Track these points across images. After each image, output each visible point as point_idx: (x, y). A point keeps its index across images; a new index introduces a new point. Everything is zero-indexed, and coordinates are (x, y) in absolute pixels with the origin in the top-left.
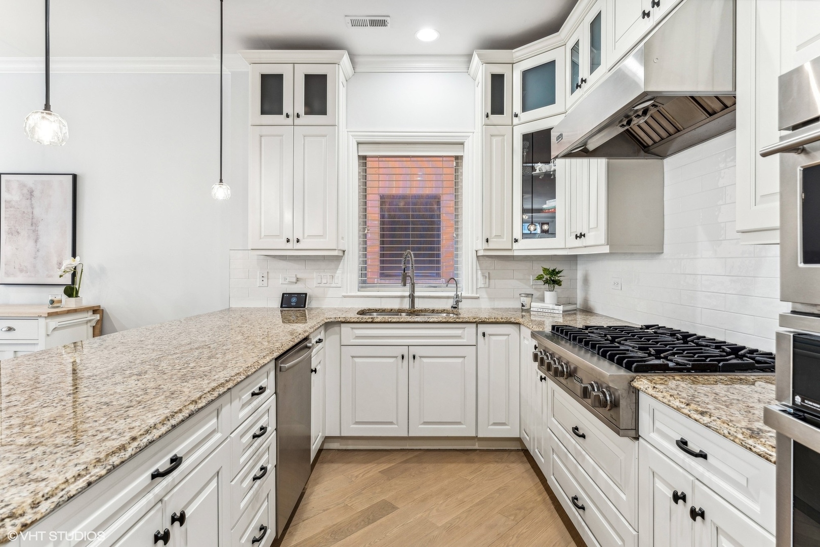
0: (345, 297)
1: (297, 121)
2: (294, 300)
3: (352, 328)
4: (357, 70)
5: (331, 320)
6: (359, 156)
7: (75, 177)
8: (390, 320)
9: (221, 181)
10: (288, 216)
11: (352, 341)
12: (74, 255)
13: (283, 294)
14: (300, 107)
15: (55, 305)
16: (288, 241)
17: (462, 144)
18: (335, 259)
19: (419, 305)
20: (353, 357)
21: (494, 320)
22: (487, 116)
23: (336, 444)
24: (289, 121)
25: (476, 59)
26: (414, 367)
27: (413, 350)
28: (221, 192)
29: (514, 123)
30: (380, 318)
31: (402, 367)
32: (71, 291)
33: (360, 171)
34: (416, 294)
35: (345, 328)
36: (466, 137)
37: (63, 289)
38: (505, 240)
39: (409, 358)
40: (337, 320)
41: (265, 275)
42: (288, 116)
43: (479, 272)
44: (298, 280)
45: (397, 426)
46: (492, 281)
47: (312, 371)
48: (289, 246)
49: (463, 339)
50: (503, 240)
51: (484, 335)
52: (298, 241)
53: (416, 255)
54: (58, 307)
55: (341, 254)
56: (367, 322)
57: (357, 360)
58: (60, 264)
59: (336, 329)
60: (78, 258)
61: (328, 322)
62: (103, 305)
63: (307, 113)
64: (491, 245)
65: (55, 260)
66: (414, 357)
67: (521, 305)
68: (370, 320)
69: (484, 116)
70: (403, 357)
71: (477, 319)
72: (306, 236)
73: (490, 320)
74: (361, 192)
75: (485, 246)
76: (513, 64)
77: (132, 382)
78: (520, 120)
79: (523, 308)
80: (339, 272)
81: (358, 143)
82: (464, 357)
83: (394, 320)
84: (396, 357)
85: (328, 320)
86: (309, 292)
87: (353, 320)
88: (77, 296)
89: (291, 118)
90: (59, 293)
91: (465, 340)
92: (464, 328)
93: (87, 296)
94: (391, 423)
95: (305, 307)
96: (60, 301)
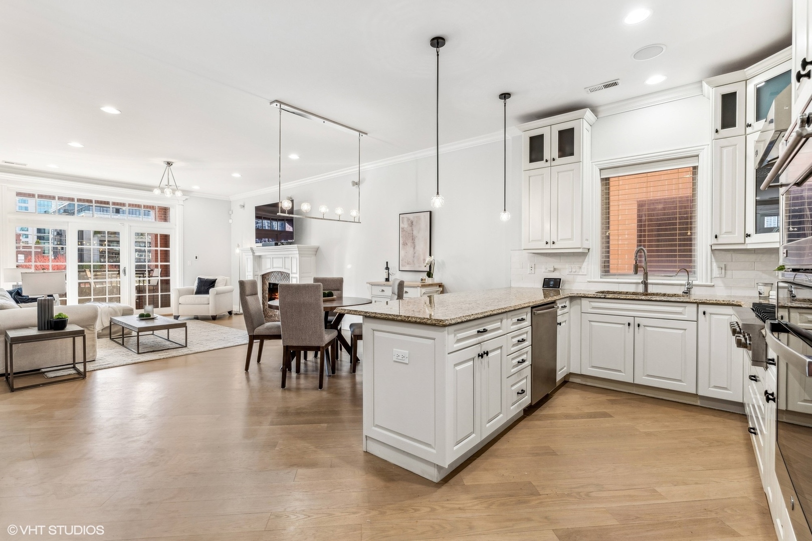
0: (589, 282)
1: (554, 163)
2: (552, 283)
3: (590, 302)
4: (599, 116)
5: (574, 295)
6: (602, 180)
7: (431, 212)
8: (618, 297)
9: (505, 210)
10: (547, 226)
11: (590, 310)
12: (430, 255)
13: (545, 279)
14: (555, 153)
15: (423, 281)
16: (547, 243)
17: (698, 156)
18: (582, 255)
19: (651, 289)
20: (590, 321)
21: (715, 302)
22: (717, 131)
23: (578, 380)
24: (548, 164)
25: (705, 85)
26: (639, 332)
27: (638, 321)
28: (505, 217)
29: (747, 133)
30: (610, 296)
31: (629, 332)
32: (430, 274)
33: (603, 189)
34: (649, 281)
35: (585, 302)
36: (701, 149)
37: (426, 273)
38: (736, 235)
39: (634, 325)
40: (578, 295)
41: (533, 266)
42: (547, 161)
43: (714, 264)
44: (555, 270)
45: (624, 374)
46: (729, 272)
47: (558, 324)
48: (548, 246)
49: (684, 315)
50: (735, 235)
51: (704, 313)
52: (554, 243)
53: (649, 251)
54: (424, 283)
55: (587, 251)
56: (600, 298)
57: (593, 323)
58: (424, 260)
59: (578, 301)
60: (432, 257)
61: (572, 296)
62: (444, 283)
63: (560, 156)
64: (720, 241)
65: (422, 258)
66: (639, 325)
67: (758, 293)
68: (603, 296)
69: (714, 131)
70: (629, 324)
71: (697, 300)
72: (559, 238)
73: (711, 302)
74: (604, 205)
75: (715, 241)
76: (746, 80)
77: (467, 305)
78: (753, 129)
79: (760, 295)
80: (585, 264)
81: (601, 170)
82: (685, 330)
83: (622, 297)
84: (624, 324)
85: (572, 295)
86: (563, 278)
87: (590, 296)
88: (432, 277)
89: (549, 162)
90: (424, 276)
91: (686, 317)
92: (685, 307)
93: (437, 278)
94: (620, 371)
95: (559, 287)
96: (425, 280)
